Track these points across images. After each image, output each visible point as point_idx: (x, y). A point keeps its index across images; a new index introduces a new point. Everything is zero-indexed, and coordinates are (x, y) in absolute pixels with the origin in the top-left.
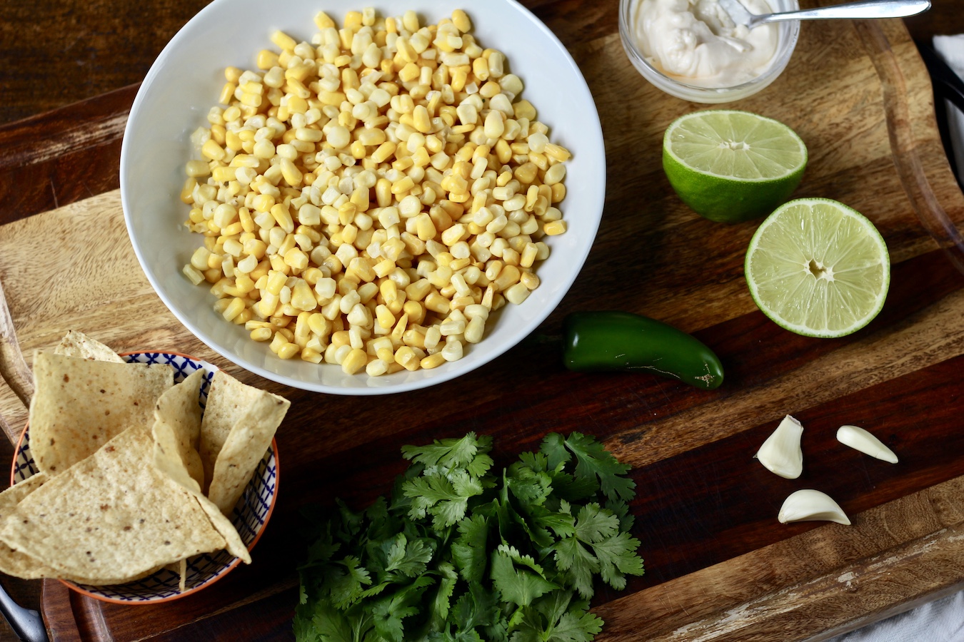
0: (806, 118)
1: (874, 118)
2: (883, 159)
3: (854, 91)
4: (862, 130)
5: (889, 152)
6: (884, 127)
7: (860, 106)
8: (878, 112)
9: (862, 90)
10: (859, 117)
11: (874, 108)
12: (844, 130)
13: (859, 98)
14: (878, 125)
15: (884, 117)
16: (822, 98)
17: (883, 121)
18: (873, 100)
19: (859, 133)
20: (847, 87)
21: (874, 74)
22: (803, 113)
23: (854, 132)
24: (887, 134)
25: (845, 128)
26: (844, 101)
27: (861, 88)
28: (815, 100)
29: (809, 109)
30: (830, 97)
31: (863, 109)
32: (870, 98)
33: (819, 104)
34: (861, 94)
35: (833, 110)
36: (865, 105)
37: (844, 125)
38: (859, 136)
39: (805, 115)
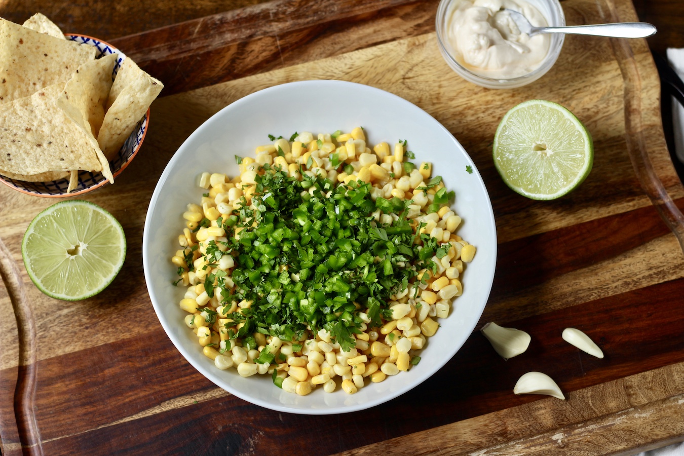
0: (567, 103)
1: (615, 106)
2: (619, 136)
3: (603, 85)
4: (606, 114)
5: (624, 132)
6: (622, 113)
7: (606, 97)
8: (619, 102)
9: (609, 85)
10: (605, 105)
11: (616, 99)
12: (593, 114)
13: (606, 91)
14: (617, 112)
15: (623, 106)
16: (579, 89)
17: (622, 109)
18: (616, 93)
19: (603, 117)
20: (598, 82)
21: (619, 75)
22: (565, 99)
23: (600, 115)
24: (623, 119)
25: (594, 112)
26: (595, 92)
27: (609, 84)
28: (574, 91)
29: (569, 96)
30: (585, 89)
31: (608, 100)
32: (614, 92)
33: (577, 93)
34: (608, 88)
35: (587, 99)
36: (610, 96)
37: (593, 110)
38: (604, 119)
39: (566, 101)
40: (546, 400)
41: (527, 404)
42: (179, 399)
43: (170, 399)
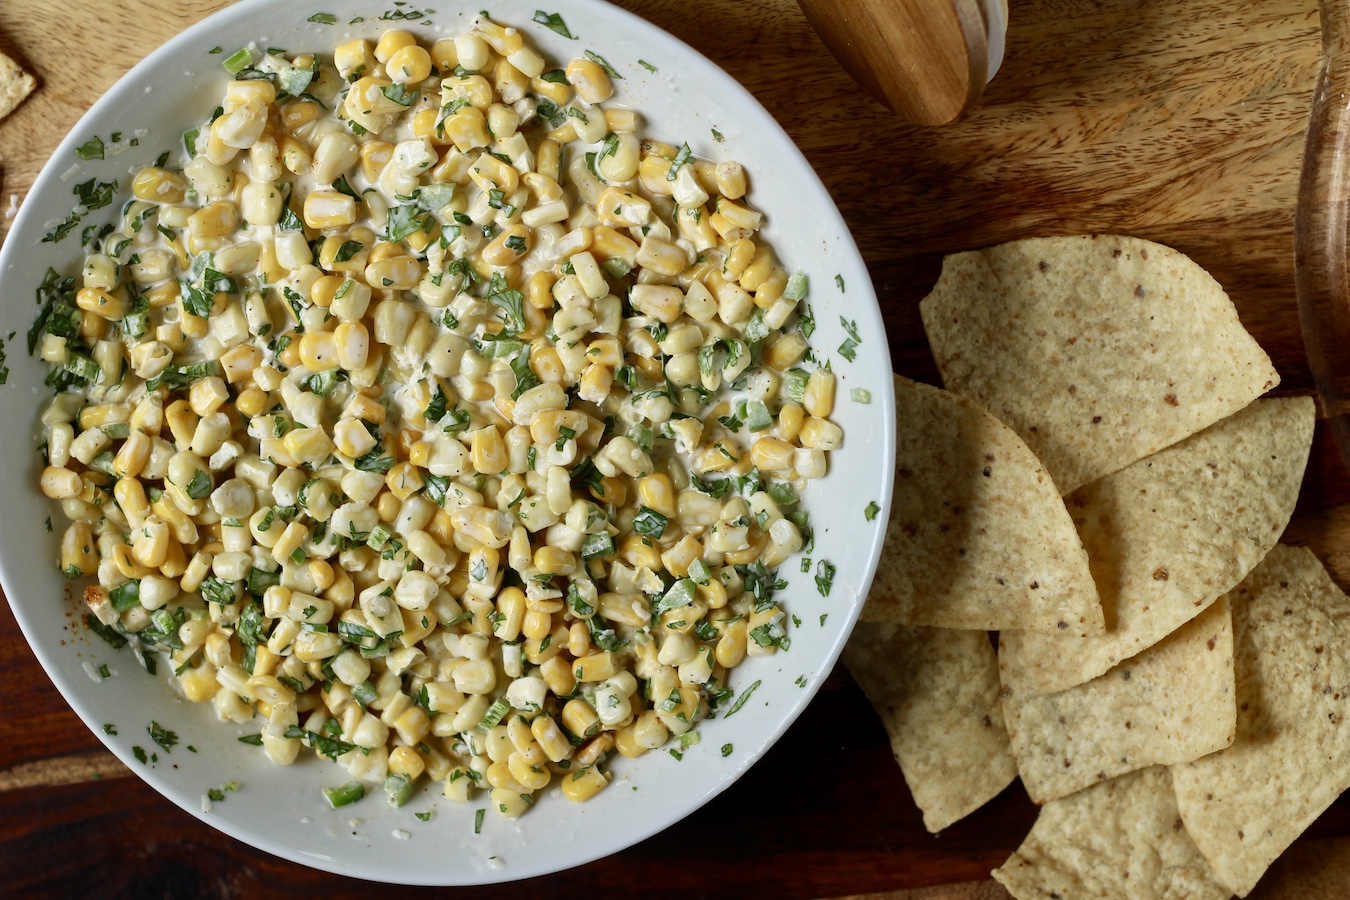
0: (1155, 95)
1: (1286, 123)
2: (1277, 213)
3: (1265, 57)
4: (1255, 144)
5: (1293, 201)
6: (1300, 146)
7: (1266, 93)
8: (1298, 113)
9: (1280, 59)
10: (1256, 117)
11: (1291, 103)
12: (1221, 138)
13: (1269, 74)
14: (1285, 141)
15: (1305, 125)
16: (1197, 60)
17: (1301, 133)
18: (1295, 85)
19: (1246, 150)
20: (1253, 45)
21: (1316, 30)
22: (1152, 84)
23: (1239, 145)
24: (1300, 163)
25: (1223, 132)
26: (1239, 75)
27: (1282, 52)
28: (1181, 62)
29: (1165, 77)
30: (1213, 62)
31: (1270, 101)
32: (1290, 80)
33: (1187, 71)
34: (1276, 66)
35: (1211, 92)
36: (1276, 92)
37: (1222, 126)
38: (1247, 155)
39: (1153, 89)
40: (957, 887)
41: (907, 892)
42: (55, 762)
43: (33, 759)
